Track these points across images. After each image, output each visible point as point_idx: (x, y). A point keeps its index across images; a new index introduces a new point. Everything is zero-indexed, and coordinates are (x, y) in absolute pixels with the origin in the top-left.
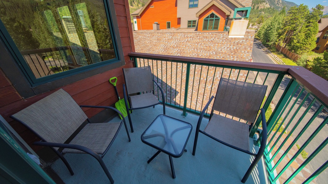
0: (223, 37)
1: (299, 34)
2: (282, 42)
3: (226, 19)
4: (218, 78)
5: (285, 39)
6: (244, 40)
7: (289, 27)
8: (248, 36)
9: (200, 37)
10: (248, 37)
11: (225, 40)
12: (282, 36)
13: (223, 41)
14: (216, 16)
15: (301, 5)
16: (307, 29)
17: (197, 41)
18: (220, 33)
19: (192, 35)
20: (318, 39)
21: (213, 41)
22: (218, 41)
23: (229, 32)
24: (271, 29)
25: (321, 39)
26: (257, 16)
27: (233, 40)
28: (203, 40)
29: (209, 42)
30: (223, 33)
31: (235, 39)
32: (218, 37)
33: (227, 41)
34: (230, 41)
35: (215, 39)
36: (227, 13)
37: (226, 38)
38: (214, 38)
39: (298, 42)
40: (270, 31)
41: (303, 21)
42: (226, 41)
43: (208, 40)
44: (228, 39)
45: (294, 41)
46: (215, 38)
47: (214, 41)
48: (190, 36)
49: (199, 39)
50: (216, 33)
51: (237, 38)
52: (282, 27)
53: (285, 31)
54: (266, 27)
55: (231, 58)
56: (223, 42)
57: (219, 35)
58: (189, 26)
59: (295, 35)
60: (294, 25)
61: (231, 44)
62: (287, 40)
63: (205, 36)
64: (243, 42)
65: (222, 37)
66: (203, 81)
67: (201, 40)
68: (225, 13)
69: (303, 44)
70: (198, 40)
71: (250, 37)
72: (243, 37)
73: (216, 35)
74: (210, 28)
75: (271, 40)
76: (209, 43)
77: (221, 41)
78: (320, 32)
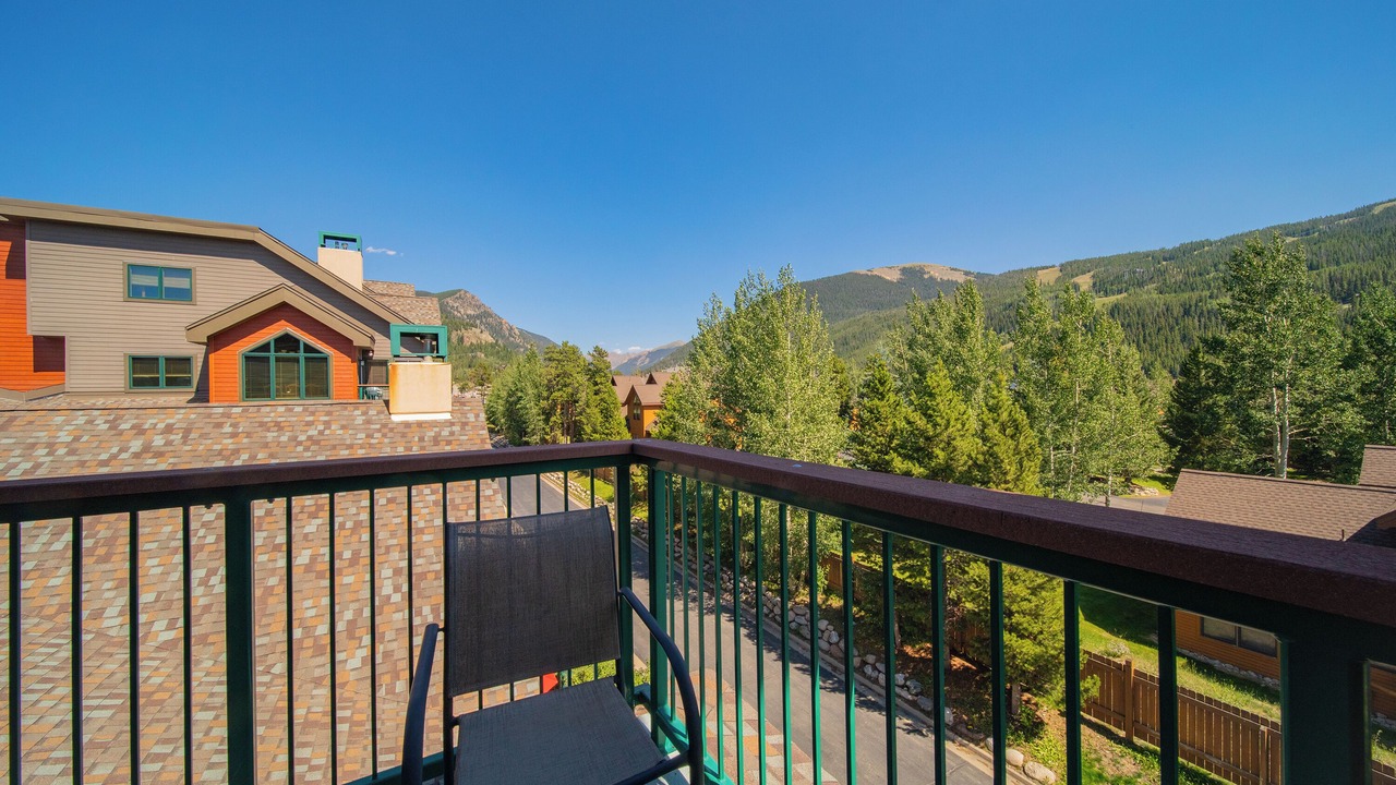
0: (368, 422)
1: (588, 411)
2: (559, 433)
3: (360, 361)
4: (389, 597)
5: (562, 424)
6: (456, 428)
7: (561, 393)
8: (464, 414)
9: (234, 425)
10: (466, 418)
11: (379, 431)
12: (553, 419)
13: (369, 436)
14: (305, 344)
15: (565, 344)
16: (598, 397)
17: (218, 447)
18: (350, 408)
19: (176, 418)
20: (627, 419)
21: (322, 438)
22: (347, 436)
23: (387, 403)
24: (520, 398)
25: (631, 420)
26: (466, 361)
27: (414, 428)
28: (263, 440)
29: (300, 443)
30: (363, 408)
31: (420, 424)
32: (344, 423)
33: (389, 435)
34: (404, 435)
35: (327, 432)
36: (360, 340)
37: (384, 426)
38: (321, 427)
39: (595, 431)
40: (519, 406)
41: (582, 379)
42: (384, 436)
43: (294, 439)
44: (390, 426)
45: (585, 427)
46: (329, 428)
47: (326, 438)
48: (161, 426)
49: (234, 435)
50: (328, 408)
51: (426, 422)
52: (545, 394)
53: (556, 405)
54: (504, 394)
55: (428, 498)
56: (373, 441)
57: (346, 413)
58: (137, 383)
59: (581, 414)
60: (570, 390)
61: (409, 445)
62: (569, 426)
63: (269, 419)
64: (452, 433)
65: (360, 420)
66: (308, 643)
67: (245, 440)
68: (352, 341)
69: (607, 435)
70: (230, 441)
71: (471, 418)
72: (448, 416)
73: (329, 413)
74: (284, 391)
75: (529, 430)
76: (300, 449)
77: (363, 436)
78: (623, 405)
